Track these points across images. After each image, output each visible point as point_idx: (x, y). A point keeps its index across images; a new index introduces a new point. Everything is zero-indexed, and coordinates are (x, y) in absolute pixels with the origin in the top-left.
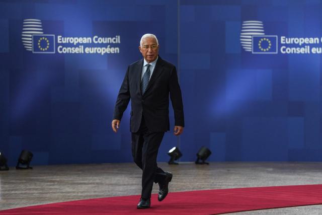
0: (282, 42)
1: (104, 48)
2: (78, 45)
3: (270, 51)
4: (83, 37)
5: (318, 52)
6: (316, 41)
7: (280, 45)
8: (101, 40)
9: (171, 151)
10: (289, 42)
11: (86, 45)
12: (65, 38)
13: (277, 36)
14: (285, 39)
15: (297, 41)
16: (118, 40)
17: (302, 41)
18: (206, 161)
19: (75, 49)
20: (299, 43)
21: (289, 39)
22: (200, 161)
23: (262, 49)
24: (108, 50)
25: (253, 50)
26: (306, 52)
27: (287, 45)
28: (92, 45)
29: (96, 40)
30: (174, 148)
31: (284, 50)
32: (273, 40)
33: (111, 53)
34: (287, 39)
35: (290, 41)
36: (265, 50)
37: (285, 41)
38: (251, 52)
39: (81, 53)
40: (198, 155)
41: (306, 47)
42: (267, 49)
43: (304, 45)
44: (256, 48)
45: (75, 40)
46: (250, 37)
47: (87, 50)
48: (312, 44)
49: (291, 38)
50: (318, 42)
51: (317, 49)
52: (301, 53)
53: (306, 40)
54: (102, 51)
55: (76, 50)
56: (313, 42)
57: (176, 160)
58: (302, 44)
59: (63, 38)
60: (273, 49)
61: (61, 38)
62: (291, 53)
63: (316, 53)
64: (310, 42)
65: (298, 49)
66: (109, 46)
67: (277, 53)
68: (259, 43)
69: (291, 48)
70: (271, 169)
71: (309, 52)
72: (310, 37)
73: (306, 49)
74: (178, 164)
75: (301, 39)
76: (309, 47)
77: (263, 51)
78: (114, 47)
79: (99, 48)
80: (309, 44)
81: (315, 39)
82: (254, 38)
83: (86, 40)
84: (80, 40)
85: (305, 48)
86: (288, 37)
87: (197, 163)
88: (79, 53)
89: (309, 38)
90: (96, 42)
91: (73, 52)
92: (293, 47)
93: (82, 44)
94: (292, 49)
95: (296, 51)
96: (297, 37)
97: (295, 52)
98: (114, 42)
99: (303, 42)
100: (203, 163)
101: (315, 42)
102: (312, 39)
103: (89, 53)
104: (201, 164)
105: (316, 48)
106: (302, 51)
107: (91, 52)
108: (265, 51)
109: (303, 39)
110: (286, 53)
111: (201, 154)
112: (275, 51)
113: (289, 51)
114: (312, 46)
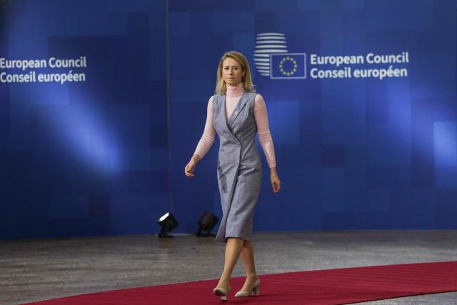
0: (312, 63)
1: (65, 75)
2: (28, 71)
3: (295, 75)
4: (34, 60)
5: (362, 76)
6: (360, 59)
7: (310, 67)
8: (60, 63)
9: (162, 219)
10: (322, 62)
11: (39, 71)
12: (10, 62)
13: (305, 54)
14: (316, 58)
15: (333, 60)
16: (83, 62)
17: (340, 60)
18: (212, 233)
19: (23, 77)
20: (336, 63)
21: (322, 58)
22: (203, 232)
23: (284, 73)
24: (70, 77)
25: (271, 75)
26: (346, 76)
27: (320, 67)
28: (47, 70)
29: (53, 62)
30: (167, 215)
31: (315, 73)
32: (300, 59)
33: (73, 81)
34: (319, 58)
35: (323, 60)
36: (288, 74)
37: (316, 61)
38: (269, 77)
39: (33, 82)
40: (200, 223)
41: (346, 68)
42: (292, 73)
43: (343, 66)
44: (276, 71)
45: (23, 64)
46: (268, 56)
47: (41, 77)
48: (354, 64)
49: (324, 56)
50: (362, 62)
51: (362, 71)
52: (338, 77)
53: (346, 60)
54: (62, 78)
55: (25, 78)
56: (355, 62)
57: (169, 231)
58: (340, 65)
59: (7, 62)
60: (300, 72)
61: (5, 61)
62: (325, 77)
63: (361, 77)
64: (352, 62)
65: (334, 72)
66: (71, 72)
67: (305, 77)
68: (279, 64)
69: (325, 71)
70: (310, 243)
71: (350, 76)
72: (352, 55)
73: (346, 72)
74: (172, 237)
75: (338, 58)
76: (349, 69)
77: (286, 76)
78: (79, 73)
79: (57, 75)
80: (350, 65)
81: (358, 58)
82: (273, 56)
83: (39, 64)
84: (31, 64)
85: (344, 70)
86: (320, 54)
87: (199, 235)
88: (30, 82)
89: (350, 56)
90: (53, 66)
91: (21, 81)
92: (328, 69)
93: (34, 69)
94: (327, 72)
95: (333, 75)
96: (333, 55)
97: (331, 76)
98: (78, 66)
99: (341, 62)
100: (208, 235)
101: (358, 62)
102: (354, 57)
103: (44, 82)
104: (204, 236)
105: (360, 70)
106: (340, 74)
107: (46, 80)
108: (289, 76)
109: (341, 58)
110: (318, 78)
111: (204, 222)
112: (303, 76)
113: (323, 74)
114: (354, 67)
